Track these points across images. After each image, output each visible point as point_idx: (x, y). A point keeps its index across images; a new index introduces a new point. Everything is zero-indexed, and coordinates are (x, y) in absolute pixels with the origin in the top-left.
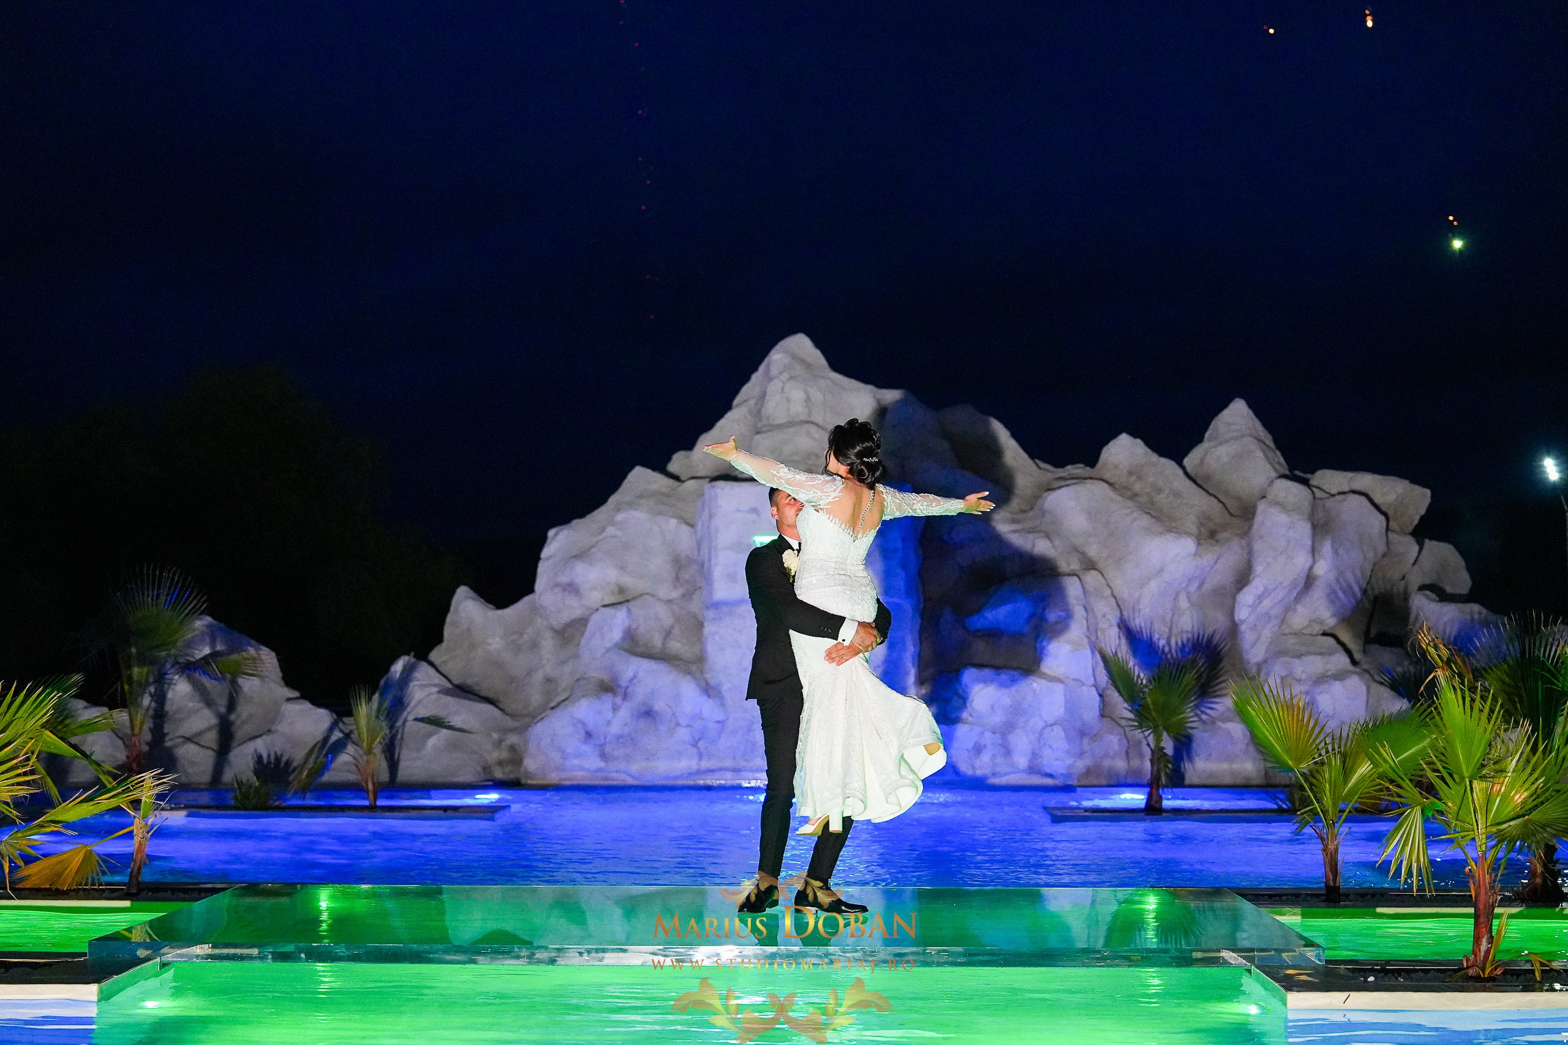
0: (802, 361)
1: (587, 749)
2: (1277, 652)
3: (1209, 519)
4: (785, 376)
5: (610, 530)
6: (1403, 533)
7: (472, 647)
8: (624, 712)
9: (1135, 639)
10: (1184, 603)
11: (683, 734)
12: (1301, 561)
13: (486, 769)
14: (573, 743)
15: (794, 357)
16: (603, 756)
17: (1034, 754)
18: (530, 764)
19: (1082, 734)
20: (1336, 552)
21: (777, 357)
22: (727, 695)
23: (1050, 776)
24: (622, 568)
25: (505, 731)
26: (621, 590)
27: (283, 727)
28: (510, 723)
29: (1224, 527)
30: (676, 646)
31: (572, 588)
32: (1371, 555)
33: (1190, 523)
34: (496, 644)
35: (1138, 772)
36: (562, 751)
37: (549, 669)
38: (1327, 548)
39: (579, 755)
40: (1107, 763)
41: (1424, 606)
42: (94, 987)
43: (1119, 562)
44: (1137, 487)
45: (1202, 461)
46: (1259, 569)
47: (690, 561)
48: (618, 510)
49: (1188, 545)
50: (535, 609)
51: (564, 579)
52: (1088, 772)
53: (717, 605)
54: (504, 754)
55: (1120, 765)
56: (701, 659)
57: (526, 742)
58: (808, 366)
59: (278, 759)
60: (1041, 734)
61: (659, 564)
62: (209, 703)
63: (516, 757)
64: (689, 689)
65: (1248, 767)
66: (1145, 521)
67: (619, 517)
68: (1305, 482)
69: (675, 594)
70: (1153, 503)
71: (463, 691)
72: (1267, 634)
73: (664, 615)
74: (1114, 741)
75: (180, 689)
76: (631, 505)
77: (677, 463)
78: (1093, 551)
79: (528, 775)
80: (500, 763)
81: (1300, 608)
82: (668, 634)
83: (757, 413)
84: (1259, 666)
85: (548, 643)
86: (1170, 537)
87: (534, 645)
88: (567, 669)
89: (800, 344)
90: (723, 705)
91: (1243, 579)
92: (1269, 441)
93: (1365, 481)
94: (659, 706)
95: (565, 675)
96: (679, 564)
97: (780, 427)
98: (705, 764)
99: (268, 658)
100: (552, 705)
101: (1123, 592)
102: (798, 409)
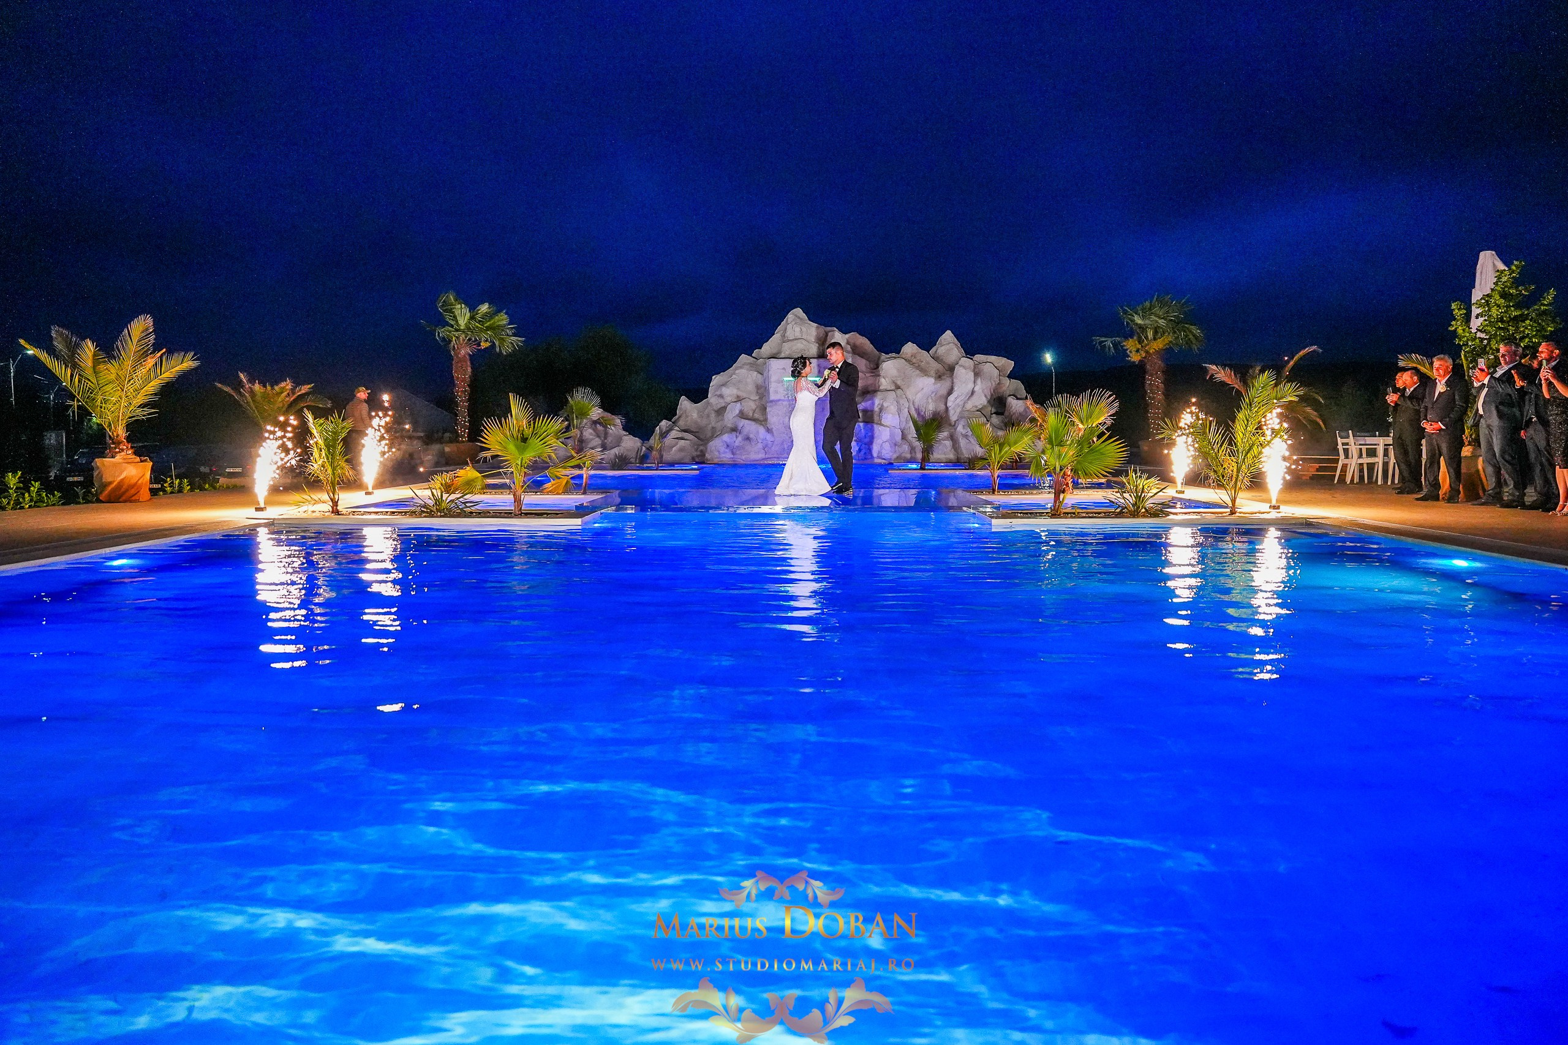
0: (799, 318)
1: (727, 450)
2: (961, 417)
3: (938, 371)
4: (793, 323)
5: (734, 376)
6: (1004, 376)
7: (687, 416)
8: (740, 439)
9: (918, 411)
10: (930, 401)
11: (760, 446)
12: (971, 386)
13: (693, 459)
14: (722, 449)
15: (796, 316)
16: (733, 454)
17: (879, 452)
18: (708, 456)
19: (895, 445)
20: (982, 382)
21: (790, 316)
22: (775, 432)
23: (884, 459)
24: (738, 389)
25: (699, 445)
26: (738, 397)
27: (623, 444)
28: (701, 443)
29: (944, 374)
30: (757, 416)
31: (721, 396)
32: (994, 384)
33: (932, 373)
34: (695, 415)
35: (915, 458)
36: (719, 452)
37: (713, 424)
38: (979, 381)
39: (725, 453)
40: (903, 455)
41: (1011, 401)
42: (580, 520)
43: (908, 387)
44: (914, 361)
45: (936, 352)
46: (956, 389)
47: (761, 386)
48: (736, 369)
49: (932, 380)
50: (708, 403)
51: (718, 393)
52: (897, 457)
53: (772, 401)
54: (699, 453)
55: (908, 456)
56: (766, 420)
57: (706, 449)
58: (801, 319)
59: (622, 455)
60: (882, 445)
61: (751, 387)
62: (598, 436)
63: (703, 454)
64: (762, 430)
65: (952, 456)
66: (918, 372)
67: (737, 372)
68: (972, 359)
69: (757, 398)
70: (919, 366)
71: (685, 431)
72: (959, 410)
73: (753, 405)
74: (906, 447)
75: (588, 433)
76: (741, 368)
77: (756, 353)
78: (899, 383)
79: (707, 460)
80: (698, 456)
81: (969, 402)
82: (754, 411)
83: (783, 336)
84: (955, 422)
85: (713, 415)
86: (925, 377)
87: (708, 416)
88: (719, 424)
89: (798, 311)
90: (773, 436)
91: (950, 392)
92: (959, 345)
93: (993, 358)
94: (751, 436)
95: (719, 425)
96: (758, 387)
97: (791, 340)
98: (767, 456)
99: (618, 421)
100: (714, 434)
101: (910, 397)
102: (798, 335)
